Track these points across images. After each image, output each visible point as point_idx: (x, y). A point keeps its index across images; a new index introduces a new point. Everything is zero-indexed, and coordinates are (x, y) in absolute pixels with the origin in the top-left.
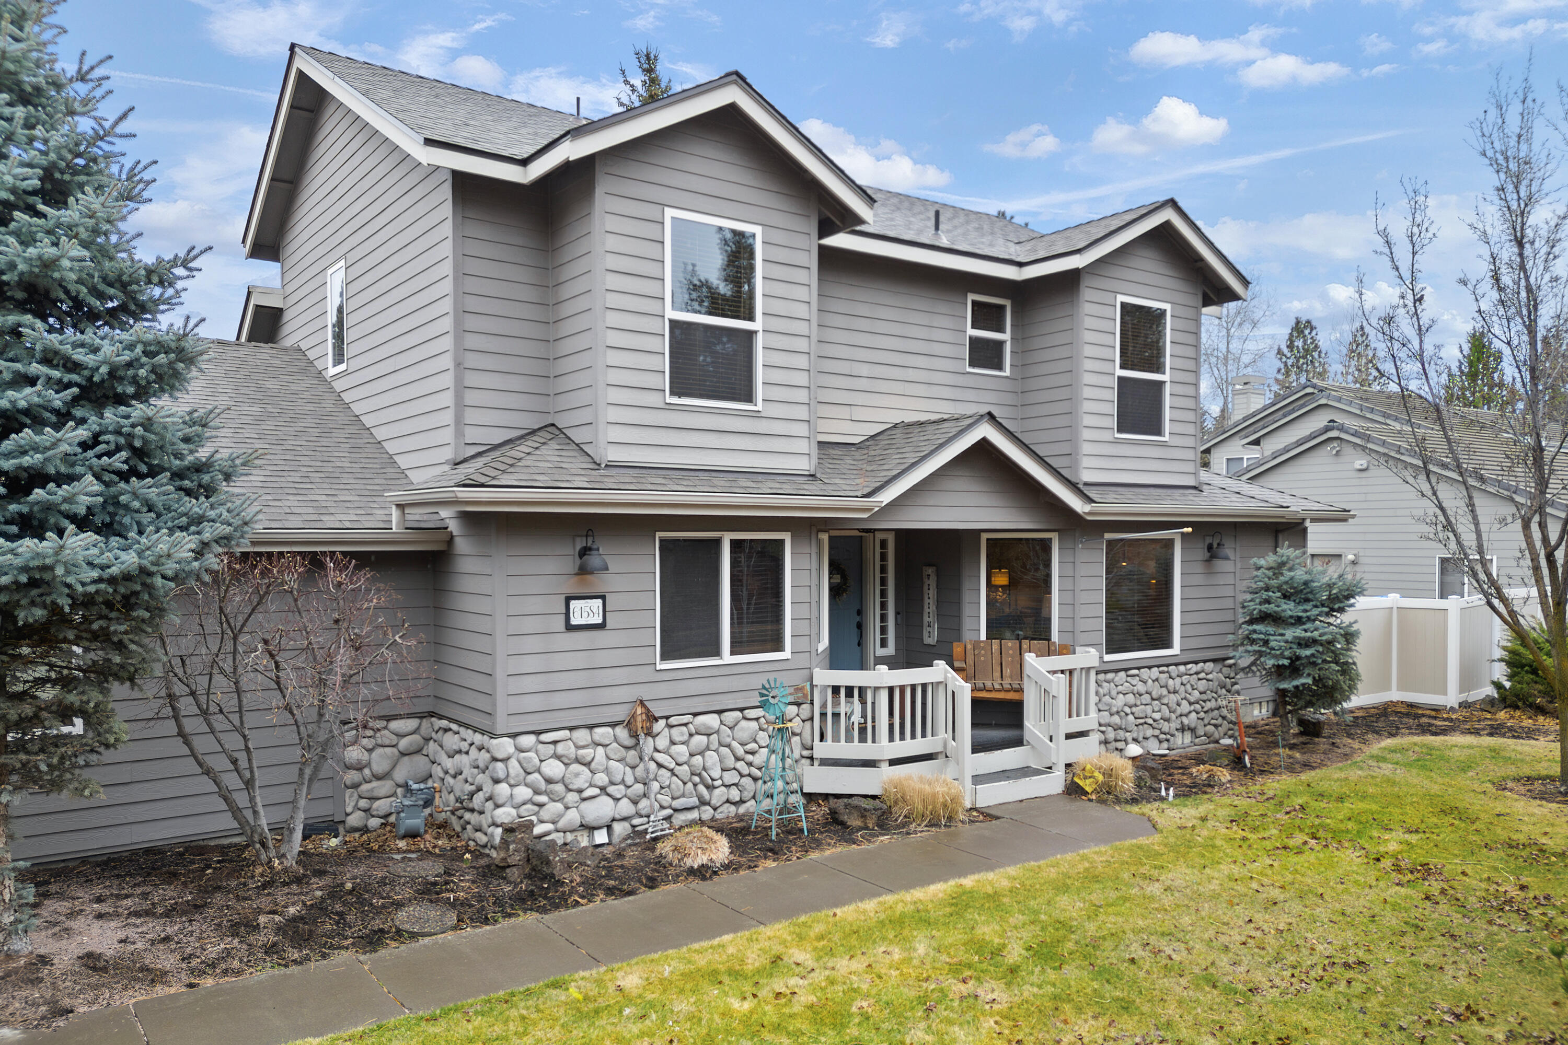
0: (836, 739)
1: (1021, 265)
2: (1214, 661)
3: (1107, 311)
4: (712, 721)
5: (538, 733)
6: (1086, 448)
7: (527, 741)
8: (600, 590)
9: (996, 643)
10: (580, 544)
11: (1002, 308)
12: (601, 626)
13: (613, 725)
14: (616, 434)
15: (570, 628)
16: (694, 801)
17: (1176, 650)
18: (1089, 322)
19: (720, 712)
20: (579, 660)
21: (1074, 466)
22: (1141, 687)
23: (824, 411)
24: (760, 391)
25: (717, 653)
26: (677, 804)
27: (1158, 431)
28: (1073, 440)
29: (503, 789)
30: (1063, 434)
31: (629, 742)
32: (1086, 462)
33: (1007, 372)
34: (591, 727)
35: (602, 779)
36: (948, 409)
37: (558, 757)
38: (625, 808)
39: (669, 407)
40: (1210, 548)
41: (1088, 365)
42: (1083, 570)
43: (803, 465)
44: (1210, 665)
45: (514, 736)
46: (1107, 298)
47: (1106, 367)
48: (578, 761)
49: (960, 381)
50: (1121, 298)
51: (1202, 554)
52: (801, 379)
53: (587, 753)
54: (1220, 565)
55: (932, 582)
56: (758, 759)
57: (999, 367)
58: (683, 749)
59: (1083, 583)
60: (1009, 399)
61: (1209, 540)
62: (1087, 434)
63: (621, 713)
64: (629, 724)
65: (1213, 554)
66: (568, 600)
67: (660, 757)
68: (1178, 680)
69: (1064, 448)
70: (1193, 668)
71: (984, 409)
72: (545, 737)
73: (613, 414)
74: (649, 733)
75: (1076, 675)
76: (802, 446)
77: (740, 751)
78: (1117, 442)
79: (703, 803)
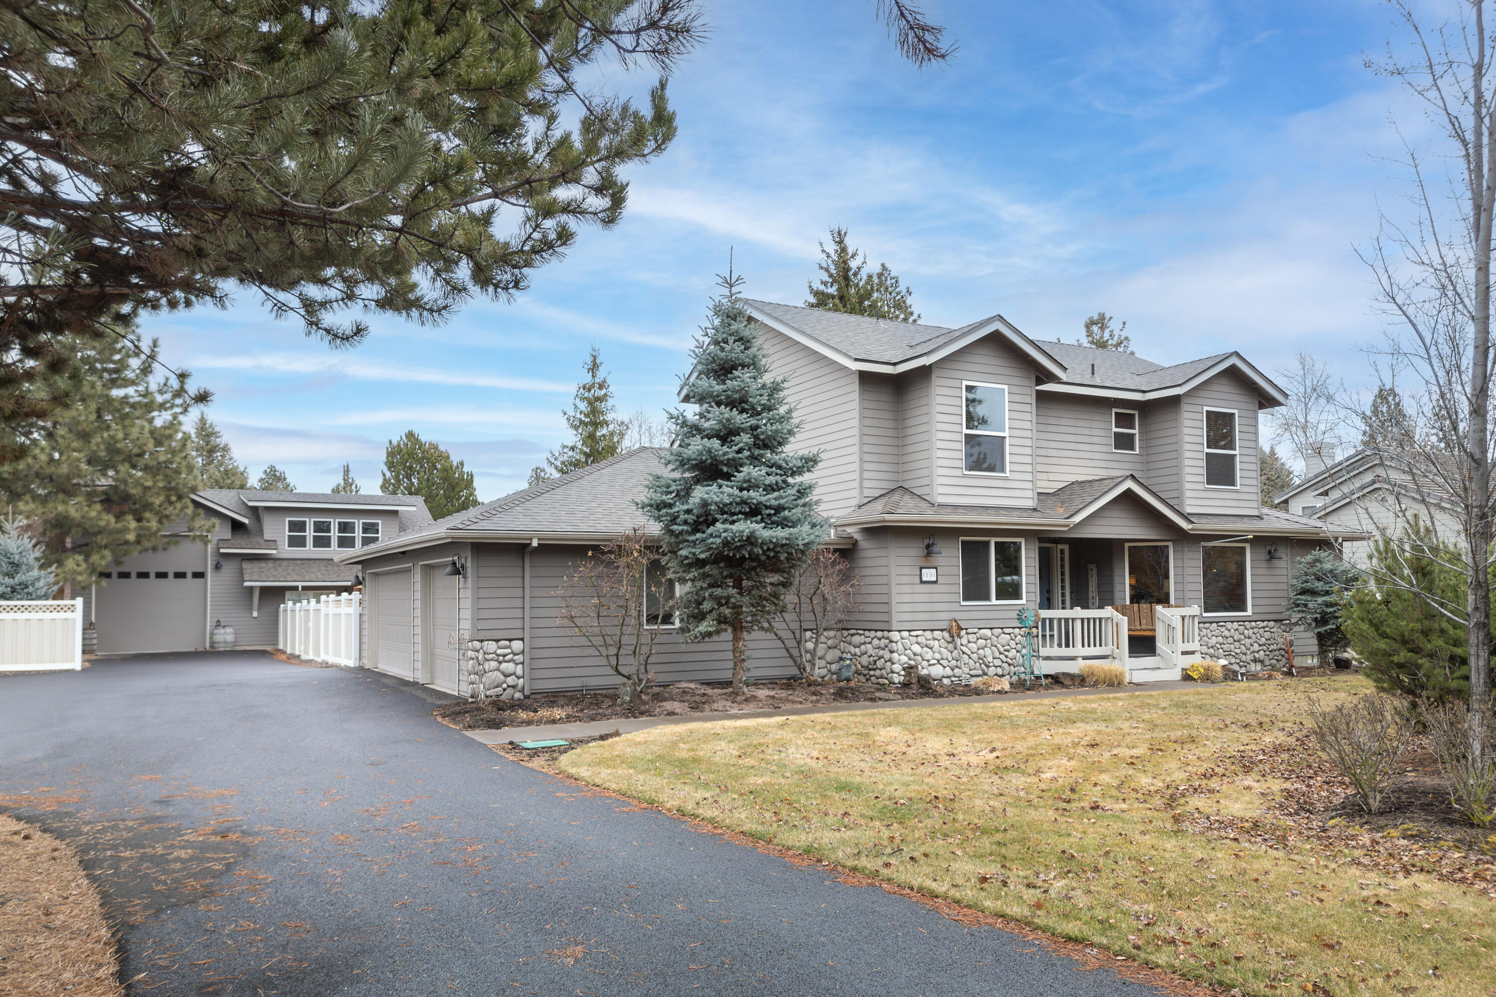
0: (1051, 646)
1: (1144, 392)
2: (1275, 621)
3: (1198, 416)
4: (988, 632)
5: (910, 631)
6: (1188, 494)
7: (906, 634)
8: (935, 564)
9: (1136, 606)
10: (926, 542)
11: (1133, 415)
12: (935, 582)
13: (942, 630)
14: (941, 490)
15: (922, 582)
16: (980, 672)
17: (1249, 612)
18: (1187, 423)
19: (991, 629)
20: (925, 598)
21: (1182, 504)
22: (1227, 633)
23: (1039, 476)
24: (1008, 467)
25: (988, 598)
26: (972, 672)
27: (1233, 483)
28: (1180, 490)
29: (895, 655)
30: (1175, 486)
31: (949, 639)
32: (1188, 502)
33: (1137, 452)
34: (932, 630)
35: (937, 656)
36: (1104, 473)
37: (918, 643)
38: (948, 671)
39: (965, 476)
40: (1270, 552)
41: (1187, 447)
42: (1188, 563)
43: (1030, 504)
44: (1272, 624)
45: (900, 631)
46: (1198, 409)
47: (1199, 448)
48: (927, 646)
49: (1109, 457)
50: (1206, 408)
51: (1264, 556)
52: (1028, 460)
53: (931, 643)
54: (1276, 563)
55: (1095, 572)
56: (1010, 654)
57: (1133, 449)
58: (973, 645)
59: (1188, 571)
60: (1138, 466)
61: (1269, 548)
62: (1188, 486)
63: (944, 625)
64: (950, 631)
65: (1271, 556)
66: (921, 569)
67: (964, 649)
68: (1251, 631)
69: (1174, 494)
70: (1262, 624)
71: (1128, 473)
72: (912, 633)
73: (940, 480)
74: (959, 636)
75: (1186, 620)
76: (1029, 494)
77: (1002, 649)
78: (1207, 490)
79: (985, 674)
